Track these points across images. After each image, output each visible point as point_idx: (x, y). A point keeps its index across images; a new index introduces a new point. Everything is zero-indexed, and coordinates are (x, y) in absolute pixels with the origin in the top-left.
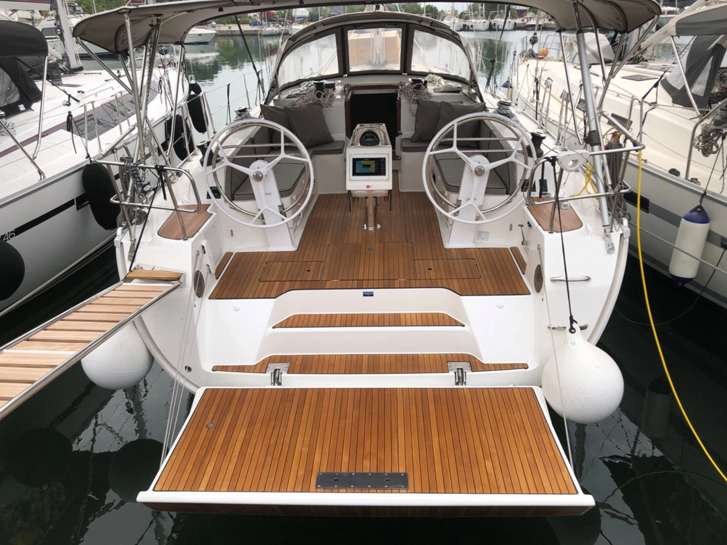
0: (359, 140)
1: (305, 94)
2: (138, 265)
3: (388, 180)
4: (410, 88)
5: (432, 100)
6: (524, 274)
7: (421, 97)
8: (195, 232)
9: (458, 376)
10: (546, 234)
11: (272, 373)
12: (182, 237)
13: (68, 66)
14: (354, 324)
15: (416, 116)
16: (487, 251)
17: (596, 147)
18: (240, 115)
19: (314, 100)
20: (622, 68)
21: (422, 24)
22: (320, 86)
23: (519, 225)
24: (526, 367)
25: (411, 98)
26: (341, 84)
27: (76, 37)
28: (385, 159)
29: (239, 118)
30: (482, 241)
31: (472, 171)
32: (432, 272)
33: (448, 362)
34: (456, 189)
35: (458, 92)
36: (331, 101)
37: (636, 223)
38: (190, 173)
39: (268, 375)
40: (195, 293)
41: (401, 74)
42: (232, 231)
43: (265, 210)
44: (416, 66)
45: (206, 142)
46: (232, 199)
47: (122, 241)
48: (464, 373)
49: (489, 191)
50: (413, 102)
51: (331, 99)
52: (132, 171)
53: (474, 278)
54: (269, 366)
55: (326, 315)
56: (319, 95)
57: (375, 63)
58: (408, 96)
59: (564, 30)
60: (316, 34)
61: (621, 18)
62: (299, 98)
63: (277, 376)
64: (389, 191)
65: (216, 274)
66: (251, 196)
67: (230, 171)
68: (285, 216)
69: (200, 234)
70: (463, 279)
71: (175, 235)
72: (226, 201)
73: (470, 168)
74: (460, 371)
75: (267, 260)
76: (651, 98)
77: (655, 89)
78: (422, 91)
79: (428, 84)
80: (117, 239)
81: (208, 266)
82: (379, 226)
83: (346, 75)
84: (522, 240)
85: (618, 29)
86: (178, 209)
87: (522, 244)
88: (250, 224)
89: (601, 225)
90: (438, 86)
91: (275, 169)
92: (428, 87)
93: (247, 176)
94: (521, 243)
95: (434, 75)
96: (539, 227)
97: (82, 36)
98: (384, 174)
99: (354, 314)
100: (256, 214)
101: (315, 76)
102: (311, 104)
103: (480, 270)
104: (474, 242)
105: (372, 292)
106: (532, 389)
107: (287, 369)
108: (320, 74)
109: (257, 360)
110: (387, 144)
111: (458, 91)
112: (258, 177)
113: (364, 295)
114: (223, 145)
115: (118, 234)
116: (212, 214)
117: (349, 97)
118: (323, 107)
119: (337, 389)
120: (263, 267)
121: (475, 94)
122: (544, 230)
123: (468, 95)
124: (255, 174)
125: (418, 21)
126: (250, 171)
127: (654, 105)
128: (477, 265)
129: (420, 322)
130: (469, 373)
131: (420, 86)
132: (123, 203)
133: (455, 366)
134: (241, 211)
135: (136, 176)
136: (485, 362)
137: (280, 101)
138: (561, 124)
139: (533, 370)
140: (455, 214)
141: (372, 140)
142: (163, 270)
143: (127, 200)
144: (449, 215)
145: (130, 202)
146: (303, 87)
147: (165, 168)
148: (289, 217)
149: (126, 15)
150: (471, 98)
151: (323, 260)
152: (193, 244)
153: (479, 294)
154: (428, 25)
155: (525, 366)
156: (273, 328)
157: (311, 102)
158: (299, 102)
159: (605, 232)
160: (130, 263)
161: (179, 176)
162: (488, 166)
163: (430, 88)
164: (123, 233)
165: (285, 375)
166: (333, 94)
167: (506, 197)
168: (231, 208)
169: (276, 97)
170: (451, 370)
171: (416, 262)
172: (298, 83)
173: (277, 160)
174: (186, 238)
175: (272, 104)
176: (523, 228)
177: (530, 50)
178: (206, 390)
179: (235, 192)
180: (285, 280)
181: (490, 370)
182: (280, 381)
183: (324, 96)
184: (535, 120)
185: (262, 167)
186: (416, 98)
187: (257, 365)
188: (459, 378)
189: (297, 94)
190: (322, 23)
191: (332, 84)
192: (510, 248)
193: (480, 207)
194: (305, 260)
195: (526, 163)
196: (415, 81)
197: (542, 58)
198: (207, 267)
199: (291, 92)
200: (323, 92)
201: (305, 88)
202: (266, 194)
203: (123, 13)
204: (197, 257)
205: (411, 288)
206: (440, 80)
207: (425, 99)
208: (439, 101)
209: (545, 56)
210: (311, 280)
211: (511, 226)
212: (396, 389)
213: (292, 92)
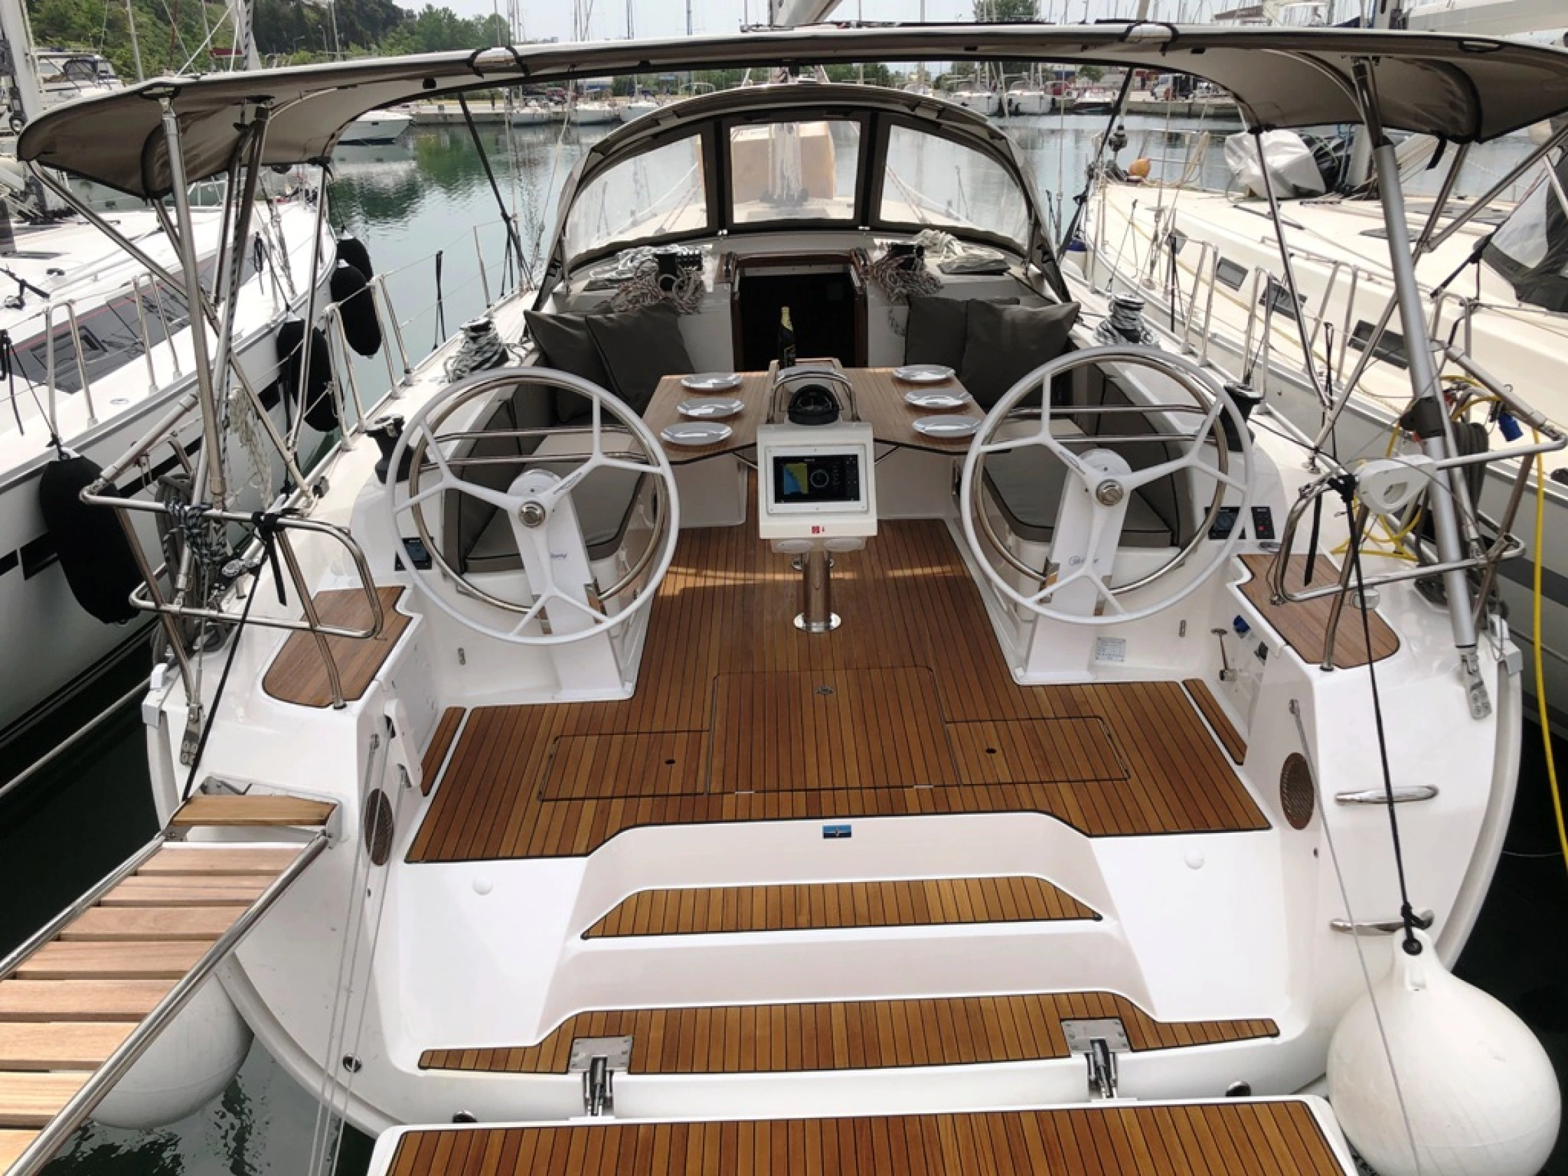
0: (785, 407)
1: (628, 279)
2: (209, 779)
3: (867, 512)
4: (889, 266)
5: (942, 294)
6: (1240, 764)
7: (917, 286)
8: (365, 680)
9: (1095, 1063)
10: (1313, 670)
11: (585, 1074)
12: (330, 697)
13: (41, 204)
14: (803, 919)
15: (906, 336)
16: (1125, 690)
17: (1434, 442)
18: (474, 339)
19: (656, 298)
20: (1461, 228)
21: (919, 112)
22: (667, 263)
23: (1215, 631)
24: (1275, 1031)
25: (893, 290)
26: (712, 253)
27: (28, 161)
28: (855, 457)
29: (474, 347)
30: (1109, 663)
31: (1087, 490)
32: (998, 757)
33: (1062, 1020)
34: (1045, 534)
35: (1000, 272)
36: (697, 299)
37: (1532, 634)
38: (353, 535)
39: (575, 1078)
40: (369, 858)
41: (855, 228)
42: (461, 652)
43: (551, 597)
44: (891, 210)
45: (391, 421)
46: (462, 568)
47: (164, 708)
48: (1111, 1056)
49: (1129, 538)
50: (897, 299)
51: (697, 295)
52: (189, 528)
53: (1111, 780)
54: (576, 1049)
55: (725, 890)
56: (666, 285)
57: (780, 196)
58: (885, 286)
59: (1270, 127)
60: (655, 136)
61: (1465, 106)
62: (616, 291)
63: (599, 1078)
64: (869, 539)
65: (422, 785)
66: (514, 562)
67: (455, 501)
68: (604, 612)
69: (380, 684)
70: (1084, 781)
71: (309, 691)
72: (445, 575)
73: (1082, 482)
74: (1097, 1045)
75: (556, 730)
76: (1463, 286)
77: (1472, 267)
78: (917, 272)
79: (926, 253)
80: (150, 701)
81: (403, 768)
82: (835, 620)
83: (725, 232)
84: (1222, 667)
85: (1451, 131)
86: (319, 628)
87: (1222, 678)
88: (511, 637)
89: (1452, 644)
90: (947, 257)
91: (578, 495)
92: (926, 261)
93: (504, 513)
94: (1218, 677)
95: (937, 231)
96: (1289, 649)
97: (43, 157)
98: (856, 497)
99: (801, 886)
100: (530, 607)
101: (648, 230)
102: (650, 308)
103: (1121, 751)
104: (1091, 668)
105: (849, 827)
106: (1304, 1105)
107: (626, 1058)
108: (661, 229)
109: (540, 1031)
110: (858, 419)
111: (998, 270)
112: (532, 518)
113: (826, 836)
114: (438, 433)
115: (152, 686)
116: (411, 619)
117: (736, 288)
118: (679, 314)
119: (772, 1123)
120: (547, 755)
121: (1040, 278)
122: (1307, 662)
123: (1026, 281)
124: (525, 510)
125: (908, 106)
126: (510, 501)
127: (1472, 306)
128: (1109, 736)
129: (981, 913)
130: (1125, 1058)
131: (913, 259)
132: (163, 607)
133: (1080, 1031)
134: (485, 601)
135: (199, 541)
136: (1161, 1017)
137: (570, 299)
138: (1249, 351)
139: (1293, 1043)
140: (1042, 601)
141: (820, 408)
142: (278, 793)
143: (176, 600)
144: (1029, 603)
145: (184, 606)
146: (624, 264)
147: (281, 520)
148: (613, 616)
149: (165, 102)
150: (1031, 288)
151: (706, 726)
152: (363, 720)
153: (1138, 830)
154: (933, 116)
155: (1269, 1029)
156: (585, 937)
157: (648, 302)
158: (618, 301)
159: (1464, 660)
160: (187, 771)
161: (321, 496)
162: (1132, 480)
163: (932, 263)
164: (166, 680)
165: (620, 1077)
166: (701, 283)
167: (1171, 552)
168: (459, 592)
169: (559, 287)
170: (1076, 1048)
171: (951, 727)
172: (611, 252)
173: (584, 469)
174: (341, 703)
175: (548, 308)
176: (1224, 637)
177: (1110, 162)
178: (405, 1135)
179: (469, 549)
180: (609, 794)
181: (1179, 1046)
182: (608, 1094)
183: (680, 288)
184: (1169, 331)
185: (545, 489)
186: (904, 291)
187: (541, 1044)
188: (1097, 1069)
189: (609, 280)
190: (675, 112)
191: (694, 256)
192: (1184, 682)
193: (1107, 580)
194: (658, 726)
195: (1223, 468)
196: (896, 250)
197: (1137, 182)
198: (398, 773)
199: (594, 273)
200: (678, 277)
201: (629, 264)
202: (553, 556)
203: (156, 97)
204: (371, 755)
205: (950, 813)
206: (950, 242)
207: (927, 292)
208: (960, 297)
209: (1145, 176)
210: (679, 791)
211: (1183, 624)
212: (936, 1115)
213: (596, 274)
